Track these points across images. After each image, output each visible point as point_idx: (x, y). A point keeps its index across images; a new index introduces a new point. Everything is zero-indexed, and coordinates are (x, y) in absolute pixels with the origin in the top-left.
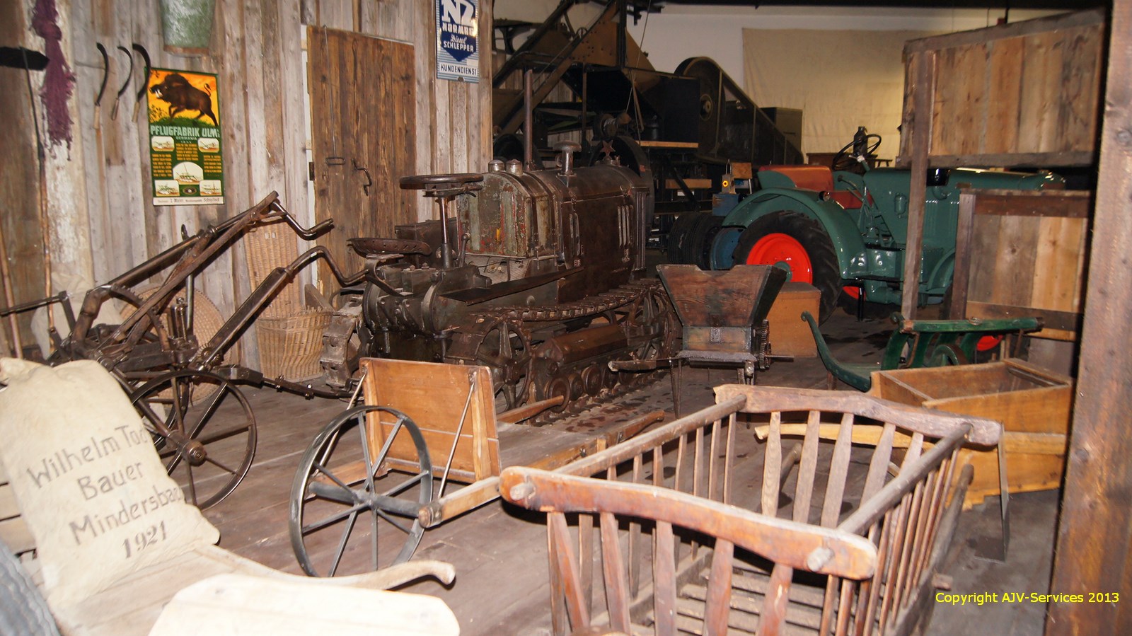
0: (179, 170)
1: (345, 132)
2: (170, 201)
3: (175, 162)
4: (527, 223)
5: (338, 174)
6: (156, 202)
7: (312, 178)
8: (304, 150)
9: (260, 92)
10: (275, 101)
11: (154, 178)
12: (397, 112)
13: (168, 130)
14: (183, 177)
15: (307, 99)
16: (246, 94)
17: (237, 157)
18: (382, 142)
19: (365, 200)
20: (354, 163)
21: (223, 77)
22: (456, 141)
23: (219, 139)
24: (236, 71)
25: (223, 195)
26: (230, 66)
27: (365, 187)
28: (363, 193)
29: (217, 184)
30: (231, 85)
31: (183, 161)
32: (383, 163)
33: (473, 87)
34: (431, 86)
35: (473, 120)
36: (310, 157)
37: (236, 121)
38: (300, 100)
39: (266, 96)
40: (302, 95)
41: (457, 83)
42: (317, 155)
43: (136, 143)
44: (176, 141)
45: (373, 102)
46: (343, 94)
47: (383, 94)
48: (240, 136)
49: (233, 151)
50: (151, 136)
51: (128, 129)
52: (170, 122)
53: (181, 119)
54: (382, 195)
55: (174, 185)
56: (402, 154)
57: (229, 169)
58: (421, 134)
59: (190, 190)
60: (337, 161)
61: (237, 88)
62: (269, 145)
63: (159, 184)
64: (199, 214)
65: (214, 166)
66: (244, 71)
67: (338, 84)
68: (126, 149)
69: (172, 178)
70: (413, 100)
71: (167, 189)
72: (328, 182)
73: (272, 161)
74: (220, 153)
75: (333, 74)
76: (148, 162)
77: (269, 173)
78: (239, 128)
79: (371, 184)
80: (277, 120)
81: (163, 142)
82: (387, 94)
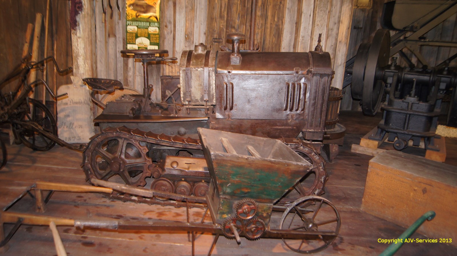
3: (137, 37)
9: (183, 5)
10: (191, 9)
11: (127, 44)
12: (270, 14)
13: (135, 23)
14: (140, 44)
16: (175, 6)
17: (168, 36)
23: (160, 28)
29: (156, 47)
31: (140, 37)
37: (168, 19)
39: (186, 7)
43: (121, 28)
44: (138, 28)
48: (170, 27)
49: (166, 33)
50: (127, 26)
52: (136, 20)
53: (141, 18)
55: (136, 47)
57: (163, 41)
62: (186, 31)
63: (129, 46)
65: (156, 39)
69: (135, 44)
71: (132, 48)
74: (159, 34)
76: (125, 37)
78: (170, 22)
81: (132, 28)
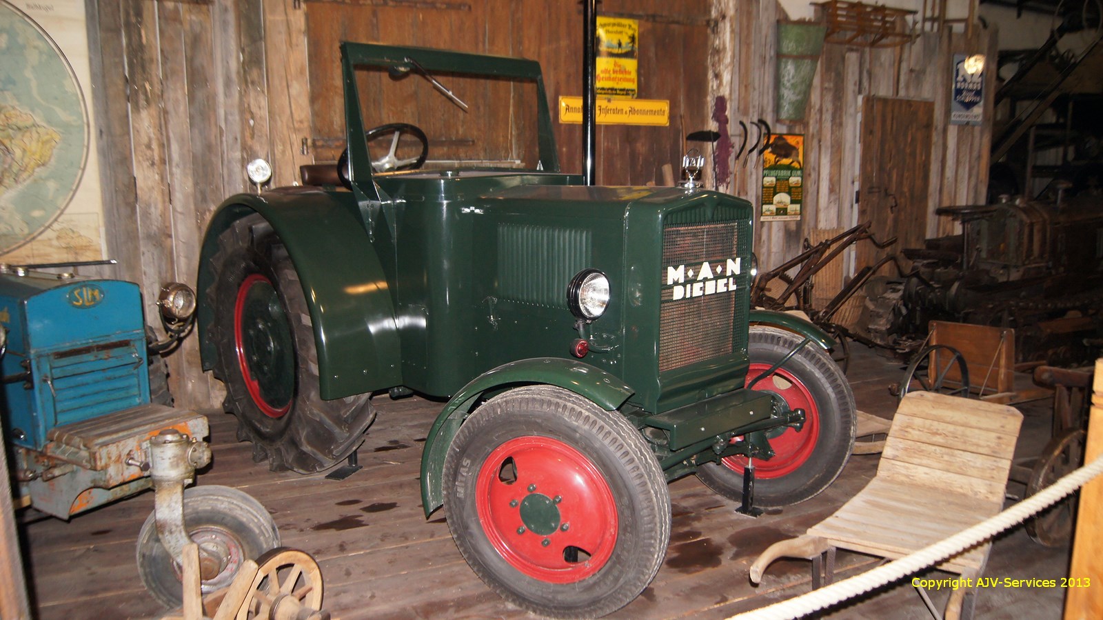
0: (777, 198)
1: (881, 169)
2: (770, 219)
3: (775, 194)
4: (1025, 240)
5: (875, 199)
6: (762, 219)
7: (857, 201)
8: (853, 182)
9: (829, 144)
10: (837, 148)
11: (763, 204)
12: (918, 151)
13: (773, 172)
14: (778, 203)
15: (859, 147)
16: (820, 146)
17: (811, 188)
18: (906, 174)
19: (891, 216)
20: (886, 190)
21: (808, 136)
22: (960, 171)
23: (802, 177)
24: (815, 131)
25: (801, 214)
26: (812, 128)
27: (892, 207)
28: (889, 212)
29: (798, 207)
30: (812, 140)
32: (906, 189)
33: (977, 129)
34: (945, 131)
35: (975, 154)
36: (857, 187)
37: (812, 165)
38: (854, 149)
39: (832, 147)
40: (855, 144)
41: (964, 127)
42: (862, 185)
43: (754, 181)
44: (777, 180)
45: (902, 146)
46: (883, 142)
47: (909, 140)
48: (813, 175)
49: (809, 185)
50: (763, 177)
51: (751, 174)
52: (775, 167)
53: (780, 165)
54: (903, 213)
55: (773, 208)
56: (919, 183)
57: (805, 197)
58: (934, 168)
59: (782, 211)
60: (874, 190)
61: (815, 142)
62: (831, 180)
63: (765, 207)
64: (786, 226)
65: (797, 195)
66: (820, 130)
67: (880, 135)
68: (749, 186)
69: (772, 204)
70: (931, 141)
71: (768, 210)
72: (867, 205)
73: (832, 190)
74: (801, 186)
75: (877, 127)
76: (760, 193)
77: (829, 199)
78: (814, 169)
79: (896, 206)
80: (837, 163)
81: (770, 180)
82: (912, 140)
